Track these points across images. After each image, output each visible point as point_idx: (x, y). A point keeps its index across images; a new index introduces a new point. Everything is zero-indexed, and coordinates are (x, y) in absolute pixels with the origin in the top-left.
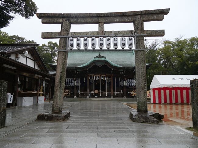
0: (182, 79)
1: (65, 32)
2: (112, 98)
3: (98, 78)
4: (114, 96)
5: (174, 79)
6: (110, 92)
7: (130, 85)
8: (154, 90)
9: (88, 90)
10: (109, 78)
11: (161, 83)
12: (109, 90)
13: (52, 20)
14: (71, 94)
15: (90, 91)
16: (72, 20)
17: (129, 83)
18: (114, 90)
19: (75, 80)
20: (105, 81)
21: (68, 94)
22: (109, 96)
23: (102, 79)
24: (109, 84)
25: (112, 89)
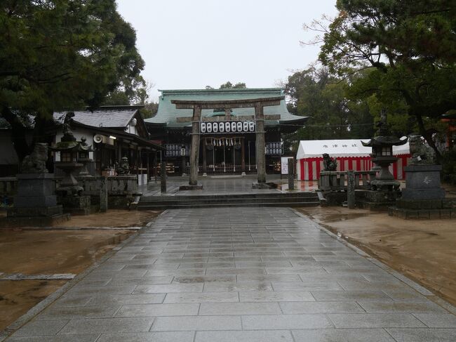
0: (336, 146)
1: (197, 118)
2: (244, 174)
3: (220, 143)
4: (247, 172)
5: (326, 146)
6: (241, 164)
7: (274, 152)
8: (302, 161)
9: (205, 163)
10: (237, 141)
11: (306, 153)
12: (239, 163)
13: (185, 106)
14: (176, 170)
15: (208, 165)
16: (203, 106)
17: (271, 150)
18: (247, 162)
19: (184, 147)
20: (232, 147)
21: (171, 170)
22: (239, 172)
23: (227, 144)
24: (239, 151)
25: (243, 161)
